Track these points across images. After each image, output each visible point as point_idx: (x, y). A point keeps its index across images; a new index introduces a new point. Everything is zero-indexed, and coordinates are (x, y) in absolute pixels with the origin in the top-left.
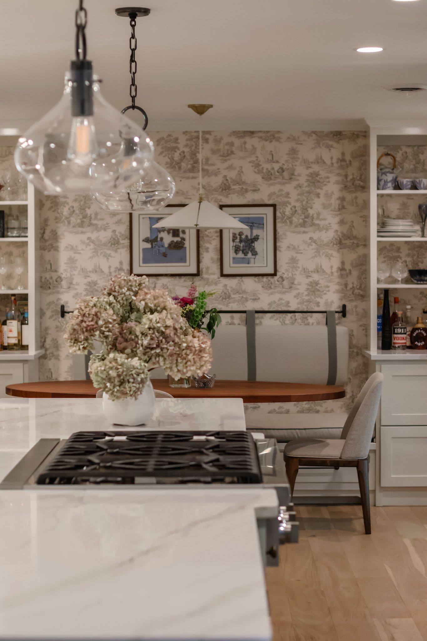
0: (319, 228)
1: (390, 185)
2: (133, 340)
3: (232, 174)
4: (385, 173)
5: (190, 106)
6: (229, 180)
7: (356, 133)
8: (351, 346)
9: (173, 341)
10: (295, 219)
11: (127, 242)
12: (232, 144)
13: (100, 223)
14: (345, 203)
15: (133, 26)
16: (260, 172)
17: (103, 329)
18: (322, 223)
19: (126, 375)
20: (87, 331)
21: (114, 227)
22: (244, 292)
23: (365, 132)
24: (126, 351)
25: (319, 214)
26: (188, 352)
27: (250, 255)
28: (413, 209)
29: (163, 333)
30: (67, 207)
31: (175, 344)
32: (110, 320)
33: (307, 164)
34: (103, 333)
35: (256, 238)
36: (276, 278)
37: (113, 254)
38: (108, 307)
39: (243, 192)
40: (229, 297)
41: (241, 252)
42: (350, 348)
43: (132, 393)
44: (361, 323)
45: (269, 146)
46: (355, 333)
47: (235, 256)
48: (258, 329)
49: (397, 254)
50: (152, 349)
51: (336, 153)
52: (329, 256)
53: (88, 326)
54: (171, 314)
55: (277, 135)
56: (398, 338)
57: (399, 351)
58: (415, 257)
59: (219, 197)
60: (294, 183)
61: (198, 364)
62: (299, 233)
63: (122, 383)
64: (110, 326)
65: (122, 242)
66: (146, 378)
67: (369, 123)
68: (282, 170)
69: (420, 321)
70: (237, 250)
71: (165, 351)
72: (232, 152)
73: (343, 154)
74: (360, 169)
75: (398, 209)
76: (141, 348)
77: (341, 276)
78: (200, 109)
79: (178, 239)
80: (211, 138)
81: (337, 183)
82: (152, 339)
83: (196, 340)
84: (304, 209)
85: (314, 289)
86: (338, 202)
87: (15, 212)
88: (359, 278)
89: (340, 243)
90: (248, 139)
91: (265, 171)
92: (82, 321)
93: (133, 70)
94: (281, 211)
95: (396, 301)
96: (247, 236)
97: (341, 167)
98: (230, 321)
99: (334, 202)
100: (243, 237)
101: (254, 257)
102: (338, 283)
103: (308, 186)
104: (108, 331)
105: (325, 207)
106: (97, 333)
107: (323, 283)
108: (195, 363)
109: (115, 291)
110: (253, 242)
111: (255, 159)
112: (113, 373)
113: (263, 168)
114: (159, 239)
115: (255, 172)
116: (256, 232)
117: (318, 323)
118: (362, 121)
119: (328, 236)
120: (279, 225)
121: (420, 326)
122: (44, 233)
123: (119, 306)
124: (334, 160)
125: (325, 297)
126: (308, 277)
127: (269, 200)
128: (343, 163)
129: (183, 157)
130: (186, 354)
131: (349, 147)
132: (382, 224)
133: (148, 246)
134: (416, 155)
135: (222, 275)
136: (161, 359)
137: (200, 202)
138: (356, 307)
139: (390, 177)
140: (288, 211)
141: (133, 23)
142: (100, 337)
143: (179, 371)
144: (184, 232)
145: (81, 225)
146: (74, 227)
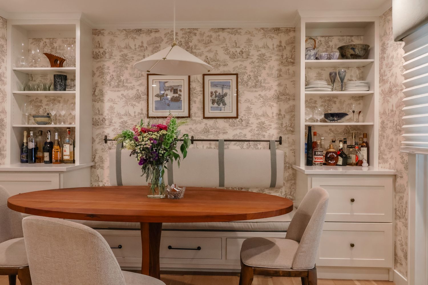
0: (265, 89)
1: (312, 58)
4: (310, 50)
6: (210, 59)
7: (289, 29)
8: (285, 163)
10: (250, 83)
11: (145, 97)
12: (211, 36)
14: (281, 73)
16: (228, 54)
18: (267, 85)
21: (137, 88)
22: (218, 128)
23: (295, 28)
25: (265, 80)
27: (221, 105)
28: (326, 74)
30: (109, 75)
33: (257, 48)
35: (226, 95)
36: (238, 120)
37: (137, 104)
39: (218, 66)
40: (208, 132)
41: (216, 103)
42: (285, 164)
44: (291, 148)
45: (234, 38)
46: (287, 154)
47: (212, 105)
48: (226, 151)
49: (314, 105)
51: (276, 42)
52: (271, 106)
55: (239, 31)
56: (318, 158)
57: (317, 167)
58: (326, 107)
60: (250, 61)
62: (252, 91)
65: (142, 97)
68: (242, 52)
69: (332, 147)
70: (213, 102)
72: (211, 41)
73: (280, 42)
74: (291, 51)
75: (315, 76)
77: (279, 119)
79: (177, 95)
80: (198, 33)
81: (277, 60)
84: (256, 77)
85: (262, 127)
86: (277, 72)
88: (290, 120)
89: (278, 98)
90: (220, 33)
91: (231, 53)
94: (241, 78)
95: (315, 134)
96: (219, 93)
97: (279, 50)
98: (209, 146)
99: (275, 72)
100: (217, 94)
101: (224, 106)
102: (277, 123)
103: (258, 62)
105: (268, 75)
107: (267, 123)
110: (223, 97)
111: (225, 46)
113: (230, 51)
114: (165, 95)
115: (225, 54)
116: (225, 91)
117: (264, 148)
119: (271, 93)
120: (239, 87)
121: (332, 150)
122: (95, 91)
124: (275, 46)
125: (268, 132)
126: (257, 119)
127: (234, 71)
128: (281, 48)
131: (284, 38)
132: (307, 84)
133: (159, 99)
134: (327, 42)
135: (204, 118)
138: (288, 138)
139: (313, 52)
140: (245, 78)
144: (180, 91)
145: (118, 86)
146: (113, 87)
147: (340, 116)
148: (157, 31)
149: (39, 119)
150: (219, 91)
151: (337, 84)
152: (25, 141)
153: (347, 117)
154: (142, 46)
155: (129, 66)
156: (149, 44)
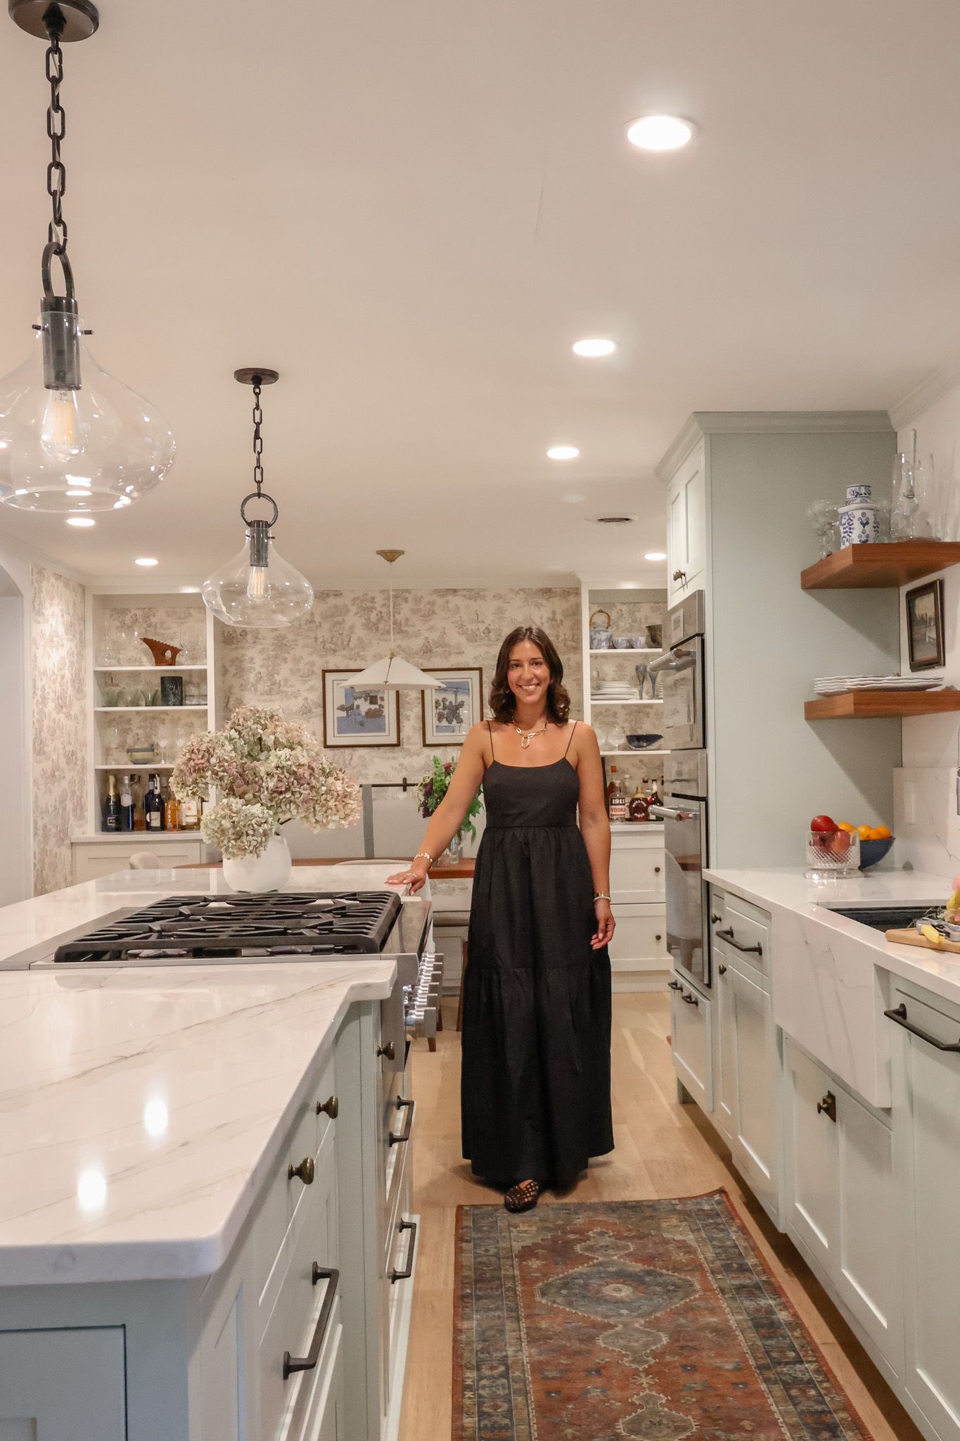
1: (604, 644)
2: (256, 783)
3: (434, 636)
4: (599, 632)
5: (378, 553)
6: (431, 642)
7: (567, 590)
9: (308, 784)
11: (320, 710)
12: (433, 603)
13: (290, 690)
15: (257, 394)
16: (464, 633)
17: (216, 768)
19: (245, 826)
20: (195, 771)
21: (305, 694)
23: (577, 589)
24: (246, 796)
26: (329, 797)
27: (454, 722)
28: (630, 671)
29: (295, 773)
30: (254, 673)
31: (312, 788)
32: (226, 758)
34: (217, 774)
35: (461, 705)
38: (227, 743)
39: (447, 655)
41: (445, 720)
43: (251, 848)
45: (474, 605)
47: (438, 724)
49: (613, 719)
50: (281, 793)
51: (546, 612)
53: (197, 764)
54: (307, 750)
55: (481, 594)
56: (617, 810)
57: (618, 823)
58: (633, 723)
59: (421, 661)
61: (342, 813)
63: (239, 836)
64: (226, 764)
65: (314, 710)
66: (270, 829)
67: (580, 576)
68: (488, 630)
69: (640, 791)
70: (440, 717)
71: (297, 795)
72: (434, 612)
73: (554, 613)
74: (572, 628)
75: (613, 671)
76: (266, 792)
78: (391, 556)
79: (377, 707)
80: (410, 597)
82: (280, 780)
83: (339, 783)
87: (195, 680)
90: (450, 598)
91: (469, 632)
92: (190, 759)
93: (258, 449)
94: (488, 675)
95: (614, 770)
96: (451, 702)
97: (552, 627)
100: (447, 703)
101: (459, 725)
104: (223, 771)
106: (209, 773)
108: (338, 811)
109: (239, 725)
110: (457, 709)
111: (458, 619)
112: (227, 824)
113: (467, 629)
114: (355, 707)
115: (459, 634)
116: (461, 698)
118: (572, 576)
121: (640, 796)
122: (228, 701)
123: (243, 742)
124: (544, 620)
127: (475, 663)
128: (554, 623)
129: (380, 619)
130: (326, 800)
131: (559, 605)
132: (597, 687)
133: (344, 714)
134: (632, 612)
135: (425, 745)
136: (293, 806)
137: (391, 659)
139: (604, 636)
141: (257, 390)
142: (212, 778)
143: (317, 821)
144: (382, 699)
145: (269, 692)
146: (261, 694)
147: (651, 739)
148: (338, 594)
149: (138, 755)
150: (450, 698)
151: (647, 685)
152: (112, 793)
153: (661, 742)
154: (312, 621)
155: (289, 657)
156: (325, 617)
